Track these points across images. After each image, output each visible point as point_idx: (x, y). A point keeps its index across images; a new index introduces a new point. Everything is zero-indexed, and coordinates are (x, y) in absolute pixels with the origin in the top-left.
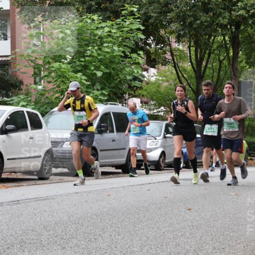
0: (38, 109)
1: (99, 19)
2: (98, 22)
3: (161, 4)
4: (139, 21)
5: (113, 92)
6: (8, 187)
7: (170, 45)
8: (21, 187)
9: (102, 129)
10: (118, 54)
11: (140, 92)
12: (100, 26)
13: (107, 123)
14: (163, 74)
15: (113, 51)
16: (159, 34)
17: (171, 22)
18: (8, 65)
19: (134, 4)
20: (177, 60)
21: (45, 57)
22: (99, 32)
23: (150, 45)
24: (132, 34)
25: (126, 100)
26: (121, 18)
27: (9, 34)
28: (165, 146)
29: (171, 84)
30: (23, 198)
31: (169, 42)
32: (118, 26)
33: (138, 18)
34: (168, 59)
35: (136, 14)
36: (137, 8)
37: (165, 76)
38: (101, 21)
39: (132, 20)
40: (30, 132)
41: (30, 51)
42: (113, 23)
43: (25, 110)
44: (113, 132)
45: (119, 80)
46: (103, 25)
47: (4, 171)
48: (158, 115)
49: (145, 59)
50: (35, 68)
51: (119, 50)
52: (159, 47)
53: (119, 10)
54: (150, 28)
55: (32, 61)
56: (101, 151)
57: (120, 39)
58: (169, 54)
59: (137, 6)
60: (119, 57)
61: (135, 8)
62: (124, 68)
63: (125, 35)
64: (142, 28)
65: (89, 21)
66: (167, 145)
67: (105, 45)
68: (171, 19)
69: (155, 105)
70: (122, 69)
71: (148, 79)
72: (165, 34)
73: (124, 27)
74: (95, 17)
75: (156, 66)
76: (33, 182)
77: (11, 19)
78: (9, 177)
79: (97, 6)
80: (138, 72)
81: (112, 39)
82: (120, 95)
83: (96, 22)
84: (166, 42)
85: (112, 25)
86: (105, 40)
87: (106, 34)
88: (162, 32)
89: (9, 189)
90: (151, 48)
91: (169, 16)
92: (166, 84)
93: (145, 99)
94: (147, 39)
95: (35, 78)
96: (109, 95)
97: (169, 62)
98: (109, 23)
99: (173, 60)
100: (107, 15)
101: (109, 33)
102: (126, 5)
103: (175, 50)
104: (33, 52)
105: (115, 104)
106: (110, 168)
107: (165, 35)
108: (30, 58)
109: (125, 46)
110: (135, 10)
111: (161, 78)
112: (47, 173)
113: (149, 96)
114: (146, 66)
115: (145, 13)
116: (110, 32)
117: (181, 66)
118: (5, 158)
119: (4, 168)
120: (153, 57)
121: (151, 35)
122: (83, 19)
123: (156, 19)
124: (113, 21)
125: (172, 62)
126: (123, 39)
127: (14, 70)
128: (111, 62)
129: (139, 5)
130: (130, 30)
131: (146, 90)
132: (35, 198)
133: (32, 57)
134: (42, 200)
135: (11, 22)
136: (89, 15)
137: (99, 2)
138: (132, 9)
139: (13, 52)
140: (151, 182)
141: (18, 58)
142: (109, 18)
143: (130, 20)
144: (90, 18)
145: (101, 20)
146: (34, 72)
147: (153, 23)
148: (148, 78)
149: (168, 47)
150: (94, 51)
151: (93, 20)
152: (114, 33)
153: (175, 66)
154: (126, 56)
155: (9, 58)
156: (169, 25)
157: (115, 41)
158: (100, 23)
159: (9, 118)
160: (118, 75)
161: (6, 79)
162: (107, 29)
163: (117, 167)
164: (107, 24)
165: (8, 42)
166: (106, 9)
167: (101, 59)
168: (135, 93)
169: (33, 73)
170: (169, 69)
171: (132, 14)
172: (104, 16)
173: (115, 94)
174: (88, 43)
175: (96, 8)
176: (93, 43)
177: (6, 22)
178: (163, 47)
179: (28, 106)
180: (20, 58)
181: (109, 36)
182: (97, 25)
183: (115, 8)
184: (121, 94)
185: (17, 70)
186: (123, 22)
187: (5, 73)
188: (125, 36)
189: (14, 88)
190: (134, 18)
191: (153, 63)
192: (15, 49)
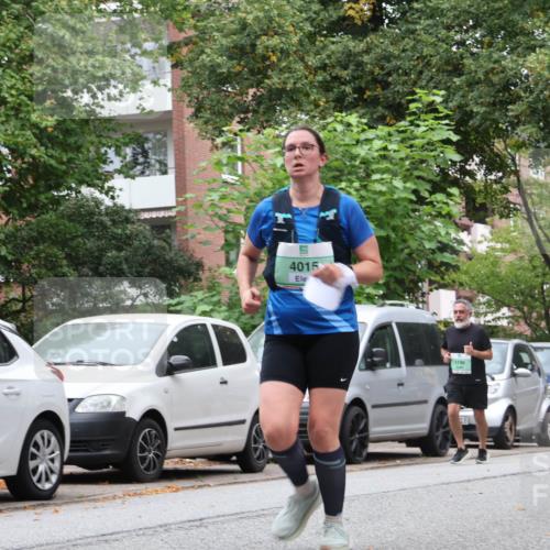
0: (237, 321)
1: (362, 123)
2: (360, 129)
3: (493, 85)
4: (447, 125)
5: (395, 278)
6: (177, 490)
7: (516, 173)
8: (205, 490)
9: (375, 359)
10: (404, 195)
11: (454, 276)
12: (363, 137)
13: (384, 346)
14: (504, 235)
15: (393, 190)
16: (492, 150)
17: (518, 124)
18: (169, 227)
19: (435, 88)
20: (533, 204)
21: (248, 208)
22: (362, 151)
23: (472, 174)
24: (432, 151)
25: (423, 295)
26: (409, 119)
27: (171, 162)
28: (515, 395)
29: (522, 258)
30: (211, 513)
31: (515, 165)
32: (403, 135)
33: (446, 117)
34: (515, 204)
35: (441, 108)
36: (443, 96)
37: (509, 242)
38: (366, 127)
39: (431, 121)
40: (221, 370)
41: (215, 196)
42: (392, 129)
43: (209, 321)
44: (399, 366)
45: (407, 251)
46: (370, 134)
47: (168, 454)
48: (496, 327)
49: (464, 204)
50: (226, 232)
51: (405, 188)
52: (493, 177)
53: (403, 101)
54: (473, 138)
55: (220, 218)
56: (374, 407)
57: (407, 163)
58: (515, 191)
59: (443, 92)
60: (406, 203)
61: (438, 95)
62: (417, 227)
63: (417, 155)
64: (455, 138)
65: (340, 128)
66: (517, 392)
67: (376, 177)
68: (517, 117)
69: (488, 304)
70: (412, 229)
71: (470, 249)
72: (506, 149)
73: (415, 138)
74: (353, 119)
75: (487, 220)
76: (230, 478)
77: (175, 130)
78: (180, 466)
79: (356, 96)
80: (447, 233)
81: (389, 165)
82: (411, 285)
83: (355, 130)
84: (508, 166)
85: (390, 135)
86: (374, 167)
87: (376, 154)
88: (499, 145)
89: (180, 494)
90: (475, 180)
91: (512, 111)
92: (510, 258)
93: (466, 292)
94: (466, 161)
95: (227, 253)
96: (386, 285)
97: (515, 209)
98: (382, 130)
99: (526, 204)
100: (379, 114)
101: (382, 153)
102: (418, 91)
103: (528, 183)
104: (223, 197)
105: (402, 305)
106: (396, 444)
107: (505, 152)
108: (217, 210)
109: (419, 177)
110: (438, 99)
111: (499, 246)
112: (258, 458)
113: (474, 286)
114: (466, 221)
115: (460, 107)
116: (385, 149)
117: (543, 219)
118: (170, 426)
119: (169, 448)
120: (480, 200)
121: (475, 152)
122: (328, 124)
123: (484, 119)
124: (391, 126)
125: (523, 209)
126: (412, 163)
127: (184, 237)
128: (390, 214)
129: (447, 89)
130: (428, 144)
131: (466, 273)
132: (237, 514)
133: (221, 208)
134: (252, 517)
135: (175, 136)
136: (340, 116)
137: (361, 88)
138: (432, 98)
139: (180, 199)
140: (487, 474)
141: (191, 212)
142: (382, 120)
143: (426, 123)
144: (341, 122)
145: (366, 124)
146: (226, 240)
147: (479, 126)
148: (470, 245)
149: (513, 178)
150: (352, 191)
151: (349, 125)
152: (395, 151)
153: (530, 218)
154: (421, 200)
155: (172, 213)
156: (514, 129)
157: (396, 167)
158: (363, 130)
159: (176, 340)
160: (404, 241)
161: (167, 257)
162: (378, 144)
163: (410, 442)
164: (378, 132)
165: (171, 177)
166: (374, 102)
167: (368, 207)
168: (443, 279)
169: (223, 242)
170: (515, 225)
171: (431, 108)
172: (372, 114)
173: (400, 282)
174: (338, 173)
175: (355, 99)
176: (350, 173)
177: (165, 136)
178: (501, 178)
179: (214, 314)
180: (194, 211)
181: (384, 157)
182: (356, 137)
183: (394, 99)
184: (412, 281)
185: (189, 236)
186: (412, 128)
187: (164, 244)
188: (417, 157)
189: (184, 277)
190: (436, 118)
191: (482, 213)
192: (185, 193)
